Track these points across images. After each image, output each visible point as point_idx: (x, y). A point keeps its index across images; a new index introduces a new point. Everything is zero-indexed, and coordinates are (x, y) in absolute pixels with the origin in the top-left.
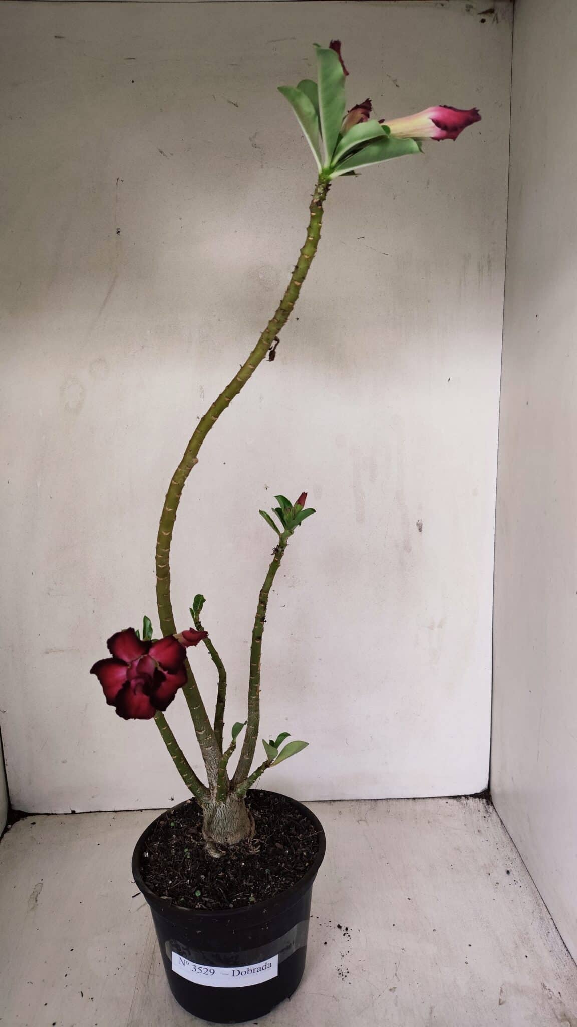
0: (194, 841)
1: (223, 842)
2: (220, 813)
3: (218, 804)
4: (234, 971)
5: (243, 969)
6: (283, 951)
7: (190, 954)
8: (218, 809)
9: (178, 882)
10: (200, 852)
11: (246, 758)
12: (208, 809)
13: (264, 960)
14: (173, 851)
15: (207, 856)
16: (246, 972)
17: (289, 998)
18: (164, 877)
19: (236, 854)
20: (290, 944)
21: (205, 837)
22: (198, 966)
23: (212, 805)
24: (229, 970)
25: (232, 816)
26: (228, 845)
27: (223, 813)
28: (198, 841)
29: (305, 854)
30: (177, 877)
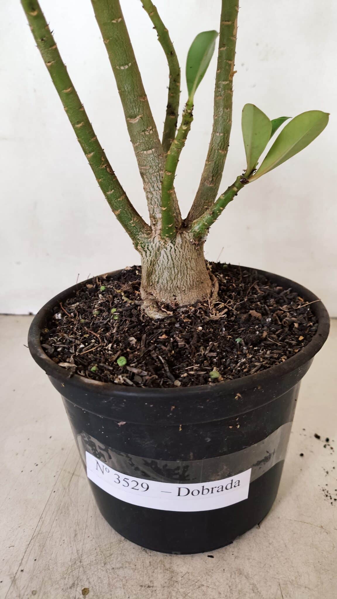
0: (125, 299)
1: (169, 302)
2: (166, 257)
3: (162, 243)
4: (179, 489)
5: (192, 487)
6: (259, 463)
7: (110, 458)
8: (162, 252)
9: (93, 346)
10: (134, 312)
11: (208, 185)
12: (148, 252)
13: (229, 476)
14: (95, 312)
15: (143, 316)
16: (199, 492)
17: (259, 524)
18: (73, 340)
19: (189, 317)
20: (270, 455)
21: (143, 295)
22: (123, 476)
23: (154, 245)
24: (173, 487)
25: (183, 263)
26: (177, 305)
27: (170, 258)
28: (132, 299)
29: (296, 325)
30: (93, 341)
